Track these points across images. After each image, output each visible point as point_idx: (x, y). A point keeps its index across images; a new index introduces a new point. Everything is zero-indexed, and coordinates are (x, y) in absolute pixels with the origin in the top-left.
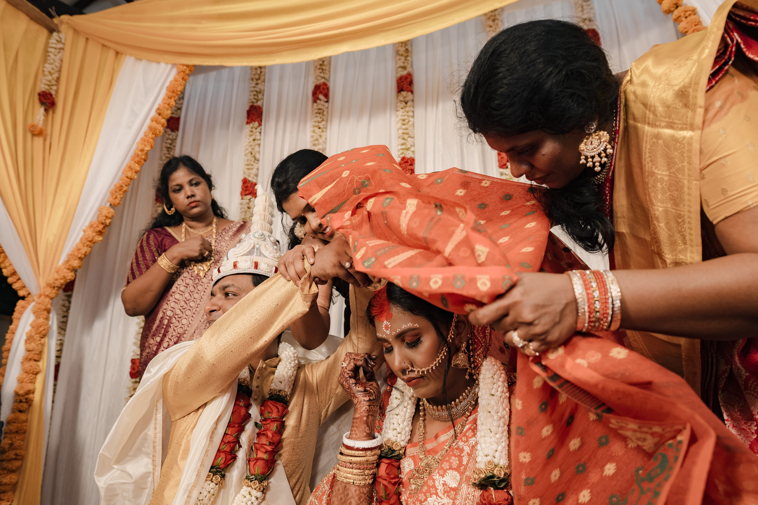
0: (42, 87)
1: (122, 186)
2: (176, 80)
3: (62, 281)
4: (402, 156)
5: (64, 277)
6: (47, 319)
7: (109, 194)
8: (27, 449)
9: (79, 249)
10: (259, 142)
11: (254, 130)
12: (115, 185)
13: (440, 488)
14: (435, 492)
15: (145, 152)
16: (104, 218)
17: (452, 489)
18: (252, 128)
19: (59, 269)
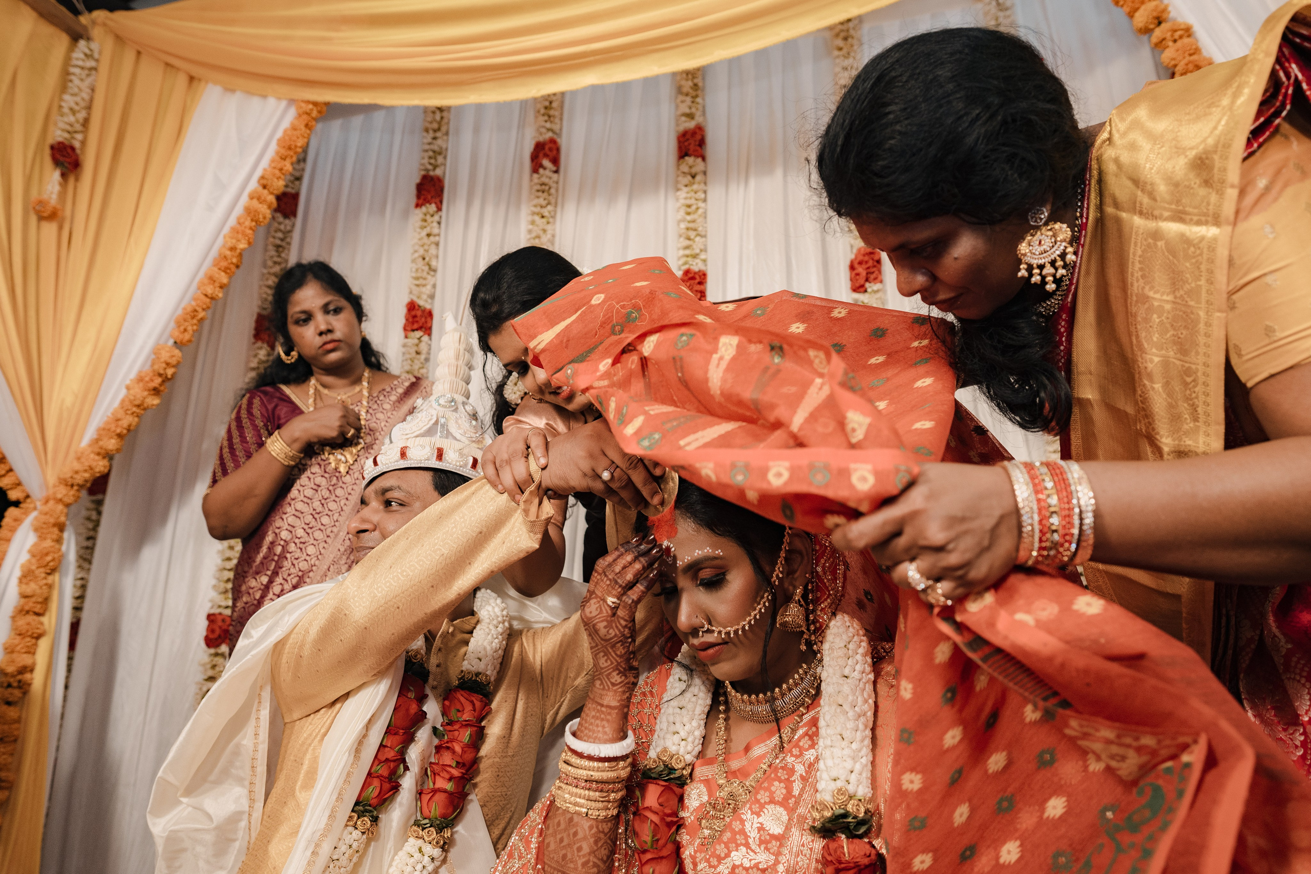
0: (58, 135)
1: (196, 311)
2: (294, 128)
3: (87, 475)
4: (685, 267)
5: (91, 468)
6: (59, 541)
7: (172, 324)
8: (18, 770)
9: (118, 420)
10: (437, 238)
11: (428, 217)
12: (184, 309)
13: (753, 834)
14: (743, 842)
15: (238, 251)
16: (164, 365)
17: (774, 837)
18: (425, 215)
19: (82, 453)
